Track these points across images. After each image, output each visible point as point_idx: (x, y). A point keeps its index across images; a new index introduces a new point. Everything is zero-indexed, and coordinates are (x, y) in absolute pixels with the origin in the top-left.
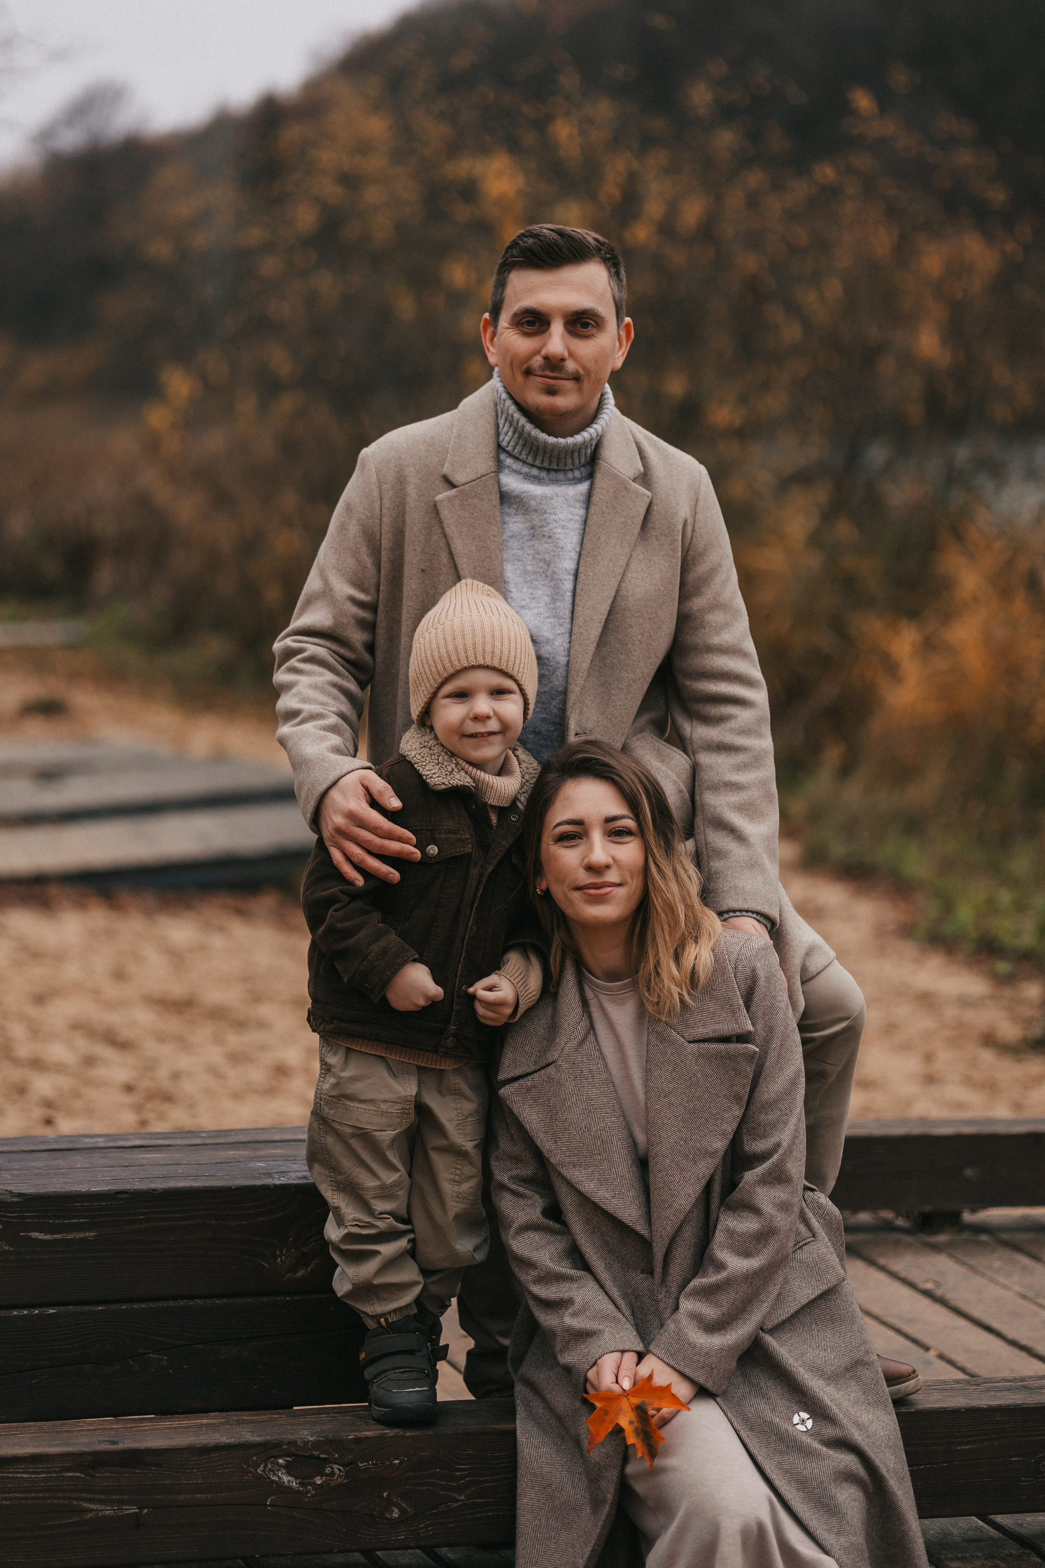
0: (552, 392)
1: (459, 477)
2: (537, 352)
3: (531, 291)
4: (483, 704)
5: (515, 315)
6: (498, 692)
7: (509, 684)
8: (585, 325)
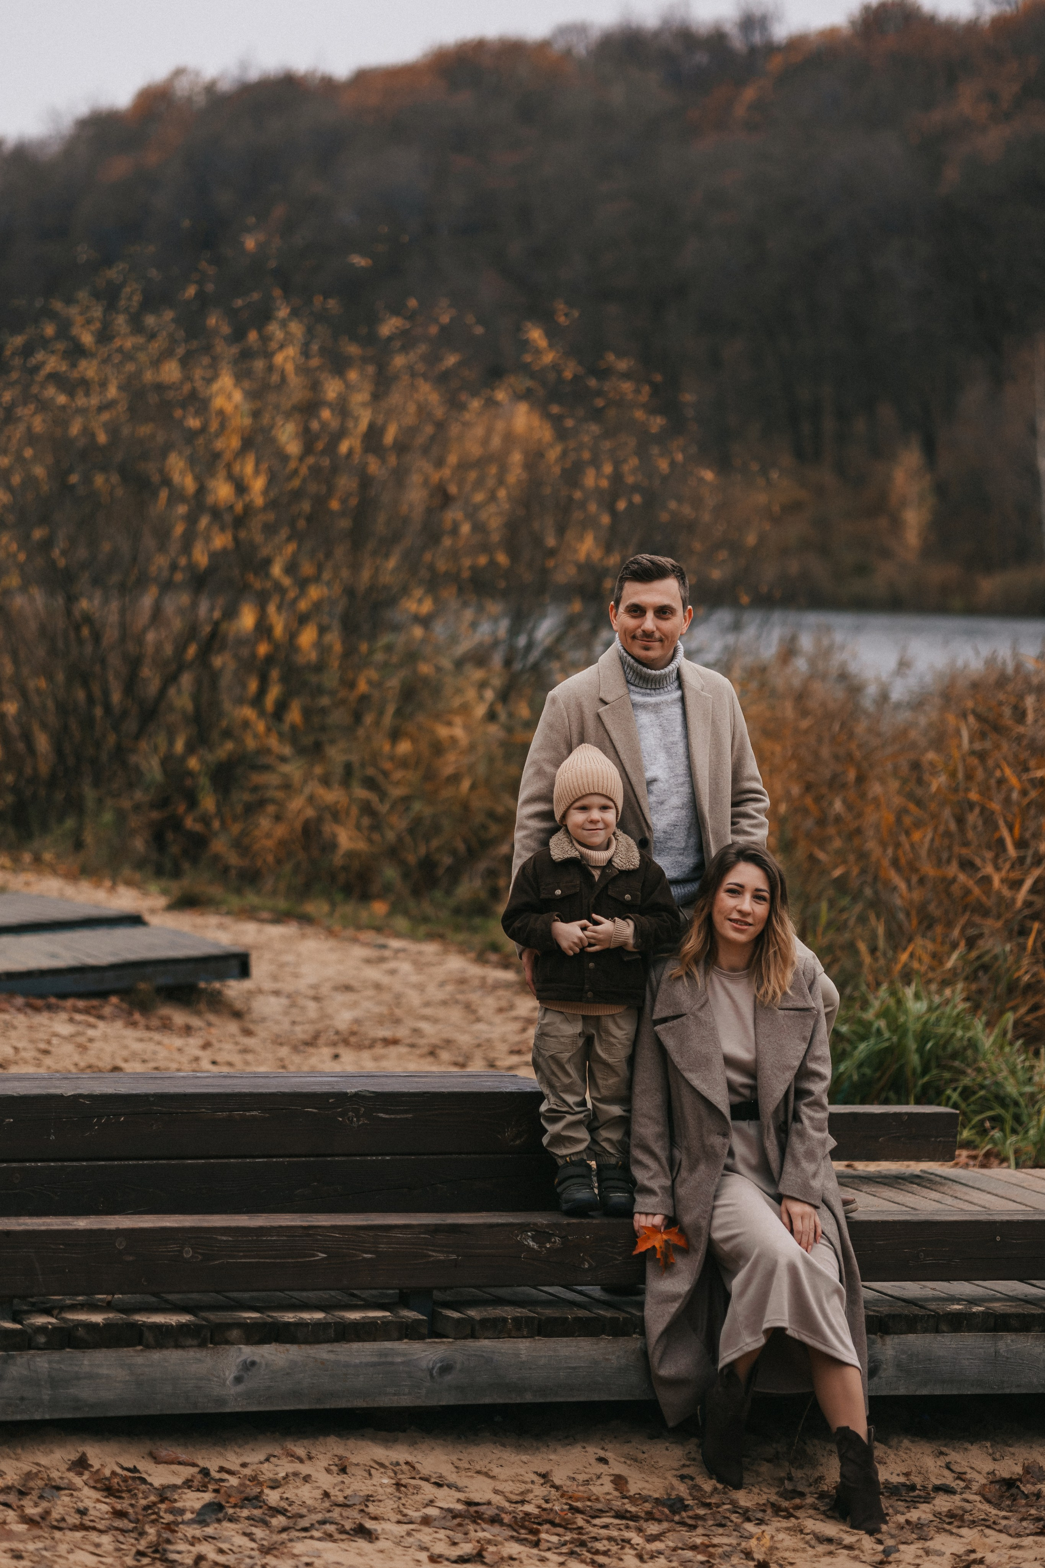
0: (647, 649)
1: (608, 699)
2: (639, 627)
3: (636, 593)
4: (596, 814)
5: (627, 607)
6: (604, 808)
7: (611, 804)
8: (665, 613)
